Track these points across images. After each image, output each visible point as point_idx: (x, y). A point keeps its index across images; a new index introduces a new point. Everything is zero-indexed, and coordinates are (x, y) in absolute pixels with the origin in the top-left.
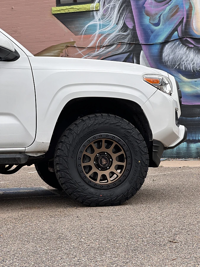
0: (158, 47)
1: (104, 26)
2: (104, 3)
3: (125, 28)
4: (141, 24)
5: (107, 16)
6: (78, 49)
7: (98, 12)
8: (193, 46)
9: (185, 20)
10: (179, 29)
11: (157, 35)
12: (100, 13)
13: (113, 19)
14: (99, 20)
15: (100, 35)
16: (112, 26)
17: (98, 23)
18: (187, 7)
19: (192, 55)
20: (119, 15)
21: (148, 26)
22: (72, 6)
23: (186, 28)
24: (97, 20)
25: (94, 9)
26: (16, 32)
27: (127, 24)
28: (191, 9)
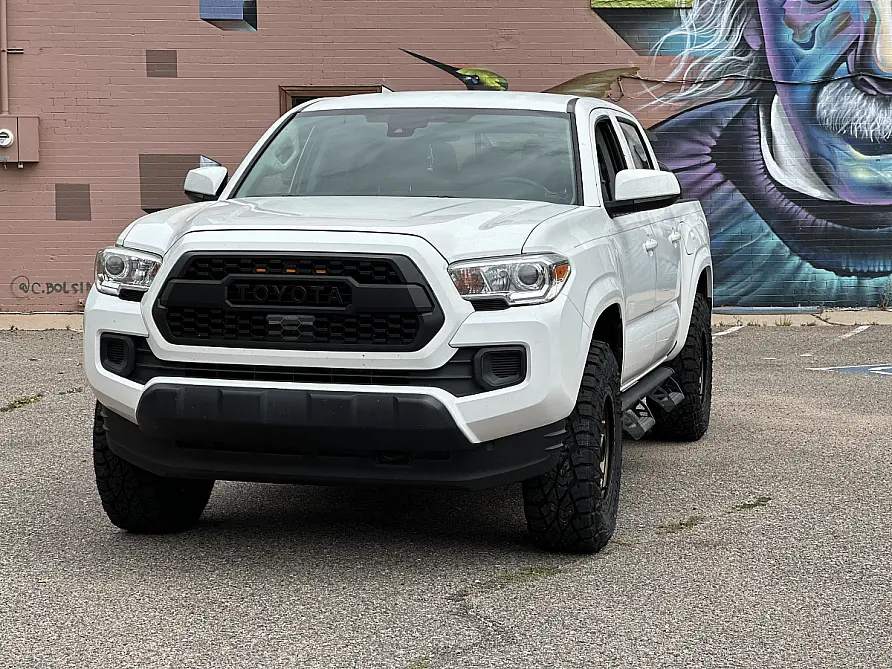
0: (809, 89)
1: (701, 40)
3: (743, 47)
4: (777, 42)
5: (707, 21)
6: (644, 85)
7: (689, 12)
8: (875, 93)
9: (861, 42)
10: (850, 57)
11: (807, 67)
12: (694, 14)
13: (720, 27)
14: (691, 27)
15: (692, 58)
16: (717, 42)
17: (688, 33)
18: (866, 17)
19: (872, 109)
20: (732, 21)
21: (790, 46)
23: (862, 58)
24: (686, 28)
25: (683, 6)
26: (507, 39)
27: (749, 40)
28: (873, 21)
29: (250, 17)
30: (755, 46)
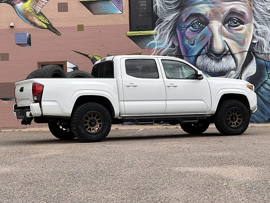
0: (194, 57)
1: (160, 44)
2: (160, 30)
3: (173, 46)
4: (183, 44)
5: (162, 38)
7: (156, 36)
8: (214, 58)
9: (209, 43)
10: (206, 47)
11: (193, 51)
12: (158, 36)
13: (166, 40)
14: (157, 40)
15: (158, 49)
16: (165, 44)
17: (156, 42)
18: (210, 35)
19: (213, 63)
20: (169, 38)
21: (187, 45)
22: (140, 32)
23: (210, 48)
24: (156, 40)
25: (154, 34)
26: (102, 46)
27: (175, 43)
28: (212, 36)
29: (29, 43)
30: (177, 45)
